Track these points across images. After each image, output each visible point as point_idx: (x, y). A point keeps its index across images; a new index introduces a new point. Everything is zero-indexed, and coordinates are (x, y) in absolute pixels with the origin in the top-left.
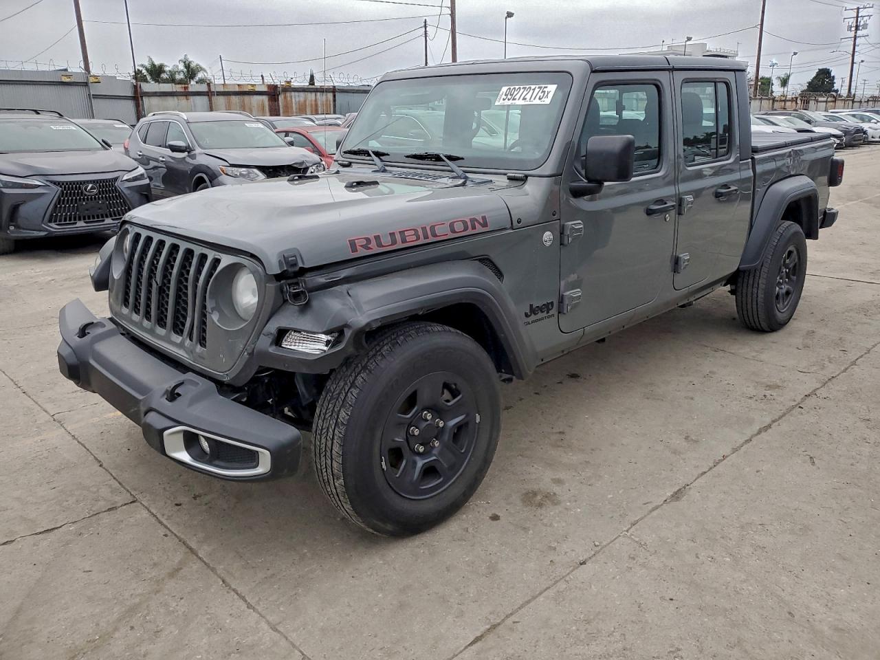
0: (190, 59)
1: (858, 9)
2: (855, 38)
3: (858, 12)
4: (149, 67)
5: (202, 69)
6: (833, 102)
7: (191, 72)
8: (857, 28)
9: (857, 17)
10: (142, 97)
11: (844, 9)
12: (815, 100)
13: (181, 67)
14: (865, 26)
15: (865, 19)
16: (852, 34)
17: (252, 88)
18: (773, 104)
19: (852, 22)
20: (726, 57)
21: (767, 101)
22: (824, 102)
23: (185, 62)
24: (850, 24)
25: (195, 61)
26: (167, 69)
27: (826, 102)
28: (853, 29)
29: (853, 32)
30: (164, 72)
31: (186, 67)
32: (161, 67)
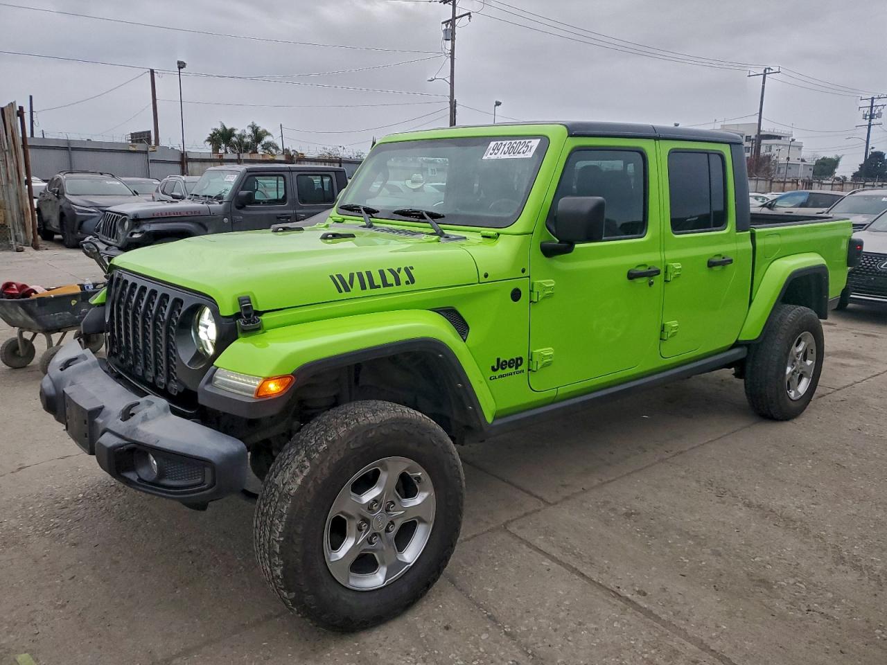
0: (258, 125)
1: (873, 99)
2: (870, 126)
3: (872, 102)
4: (221, 130)
5: (268, 134)
6: (840, 185)
7: (258, 136)
8: (872, 117)
9: (872, 107)
10: (187, 162)
11: (860, 98)
12: (818, 183)
13: (249, 132)
14: (879, 115)
15: (879, 108)
16: (867, 122)
17: (272, 158)
18: (771, 184)
19: (867, 111)
20: (780, 138)
21: (765, 182)
22: (829, 184)
23: (253, 128)
24: (865, 113)
25: (262, 126)
26: (237, 132)
27: (832, 184)
28: (868, 117)
29: (868, 121)
30: (234, 135)
31: (254, 132)
32: (232, 130)
